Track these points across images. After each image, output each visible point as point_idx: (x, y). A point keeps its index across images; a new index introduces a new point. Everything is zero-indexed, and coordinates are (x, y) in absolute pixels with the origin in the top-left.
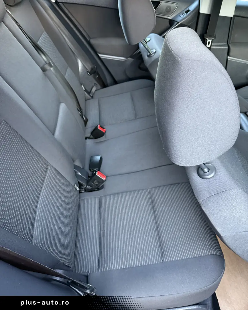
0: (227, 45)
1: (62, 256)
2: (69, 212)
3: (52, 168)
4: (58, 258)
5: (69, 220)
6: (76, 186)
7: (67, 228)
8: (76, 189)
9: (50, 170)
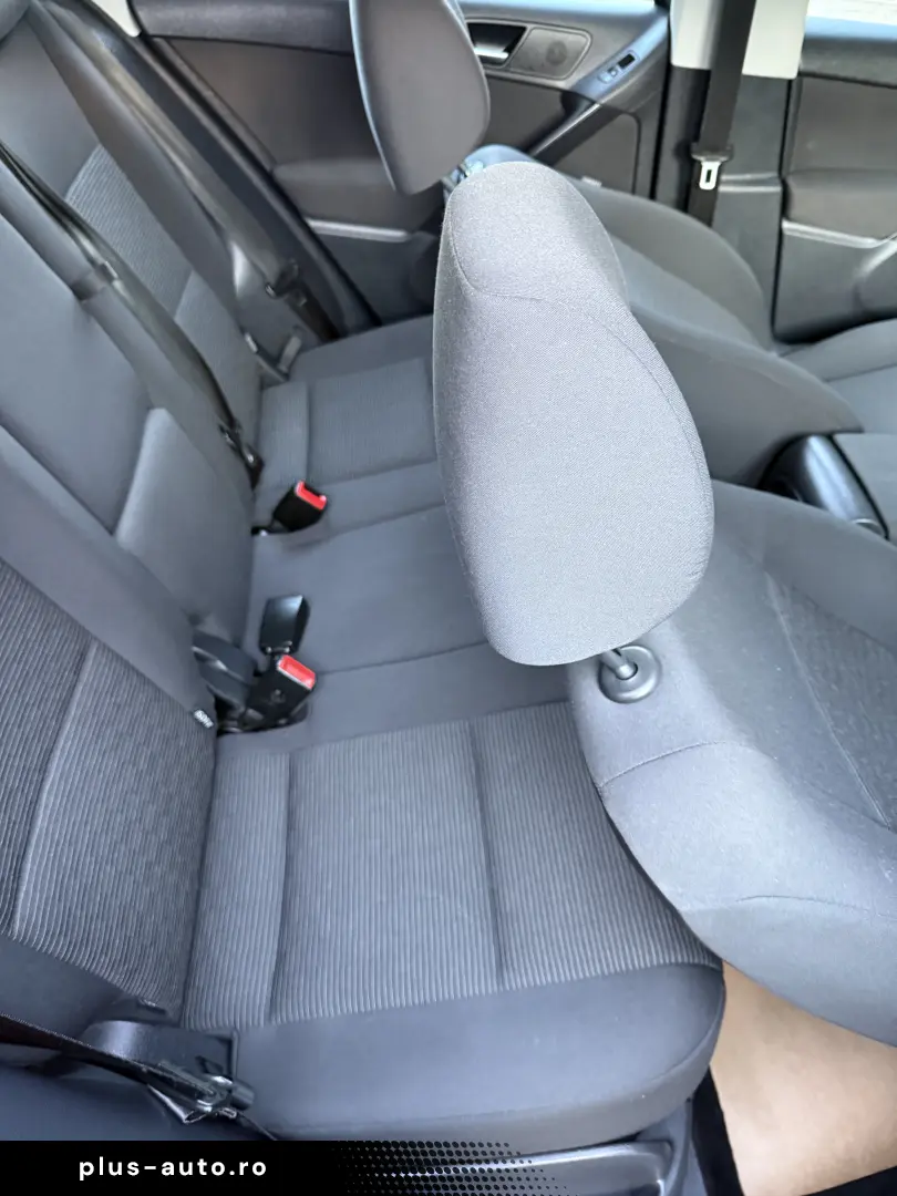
0: (778, 181)
1: (131, 973)
2: (166, 812)
3: (104, 651)
4: (116, 979)
5: (169, 842)
6: (200, 715)
7: (157, 870)
8: (201, 724)
9: (95, 658)
